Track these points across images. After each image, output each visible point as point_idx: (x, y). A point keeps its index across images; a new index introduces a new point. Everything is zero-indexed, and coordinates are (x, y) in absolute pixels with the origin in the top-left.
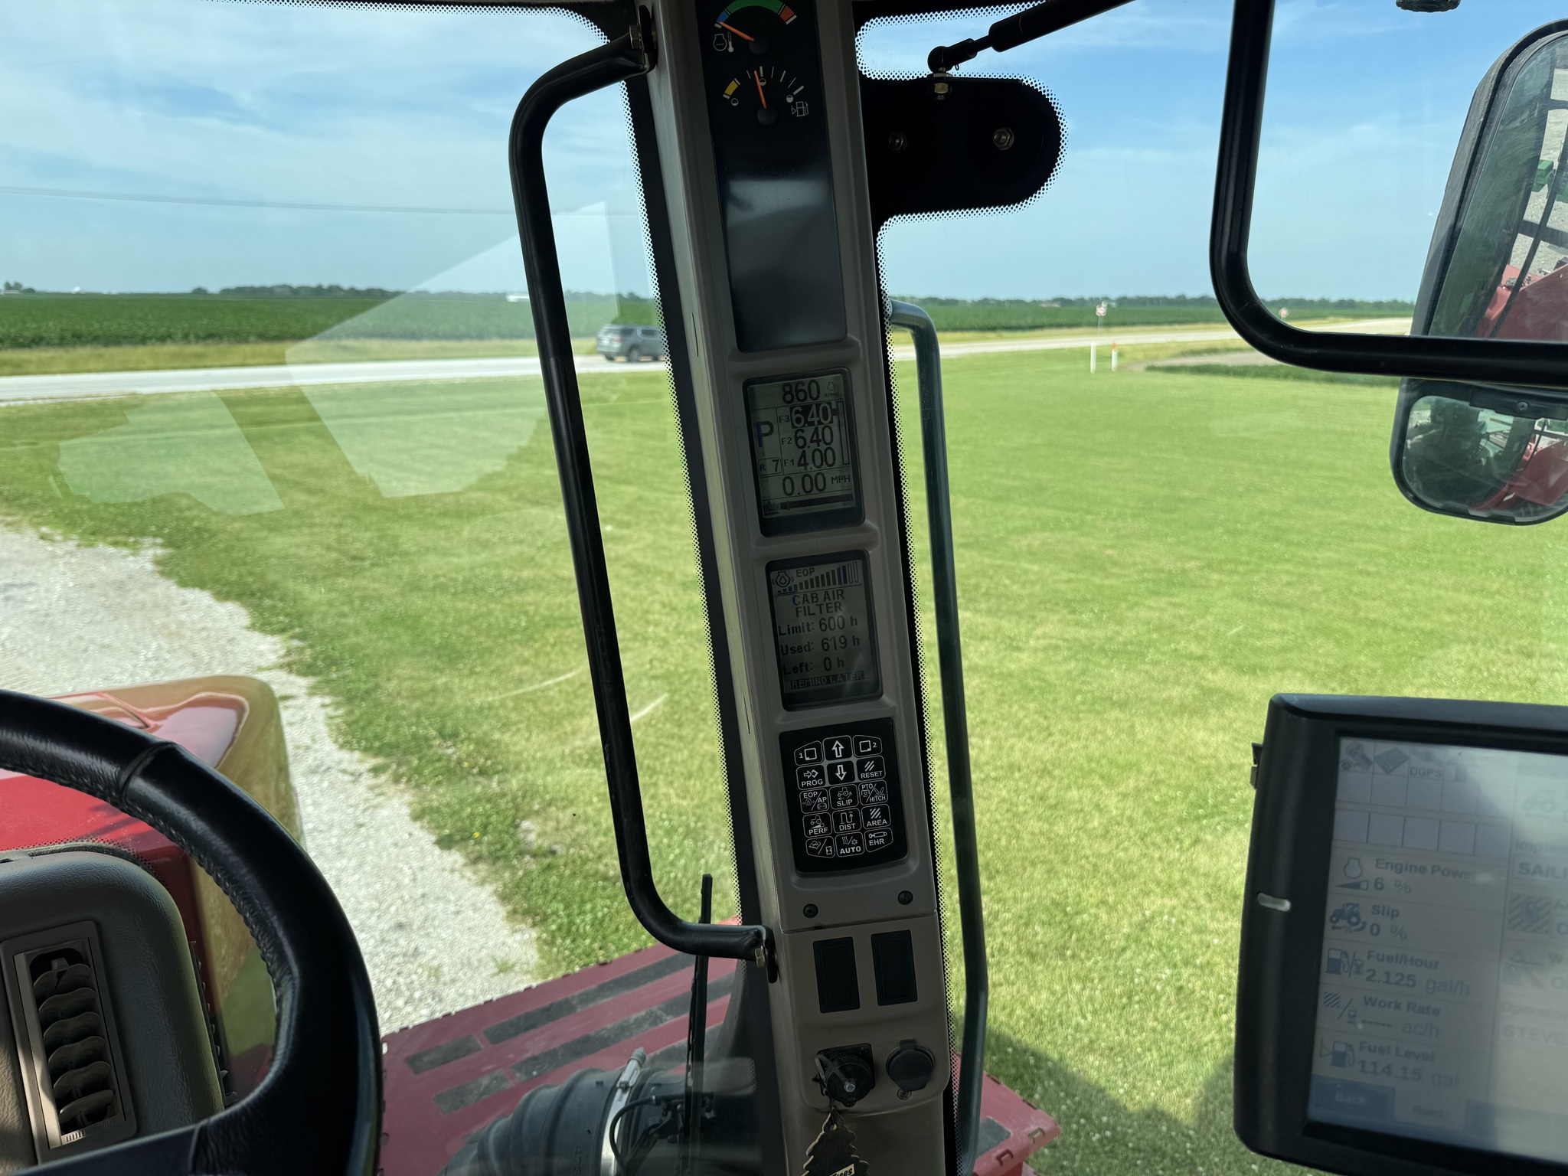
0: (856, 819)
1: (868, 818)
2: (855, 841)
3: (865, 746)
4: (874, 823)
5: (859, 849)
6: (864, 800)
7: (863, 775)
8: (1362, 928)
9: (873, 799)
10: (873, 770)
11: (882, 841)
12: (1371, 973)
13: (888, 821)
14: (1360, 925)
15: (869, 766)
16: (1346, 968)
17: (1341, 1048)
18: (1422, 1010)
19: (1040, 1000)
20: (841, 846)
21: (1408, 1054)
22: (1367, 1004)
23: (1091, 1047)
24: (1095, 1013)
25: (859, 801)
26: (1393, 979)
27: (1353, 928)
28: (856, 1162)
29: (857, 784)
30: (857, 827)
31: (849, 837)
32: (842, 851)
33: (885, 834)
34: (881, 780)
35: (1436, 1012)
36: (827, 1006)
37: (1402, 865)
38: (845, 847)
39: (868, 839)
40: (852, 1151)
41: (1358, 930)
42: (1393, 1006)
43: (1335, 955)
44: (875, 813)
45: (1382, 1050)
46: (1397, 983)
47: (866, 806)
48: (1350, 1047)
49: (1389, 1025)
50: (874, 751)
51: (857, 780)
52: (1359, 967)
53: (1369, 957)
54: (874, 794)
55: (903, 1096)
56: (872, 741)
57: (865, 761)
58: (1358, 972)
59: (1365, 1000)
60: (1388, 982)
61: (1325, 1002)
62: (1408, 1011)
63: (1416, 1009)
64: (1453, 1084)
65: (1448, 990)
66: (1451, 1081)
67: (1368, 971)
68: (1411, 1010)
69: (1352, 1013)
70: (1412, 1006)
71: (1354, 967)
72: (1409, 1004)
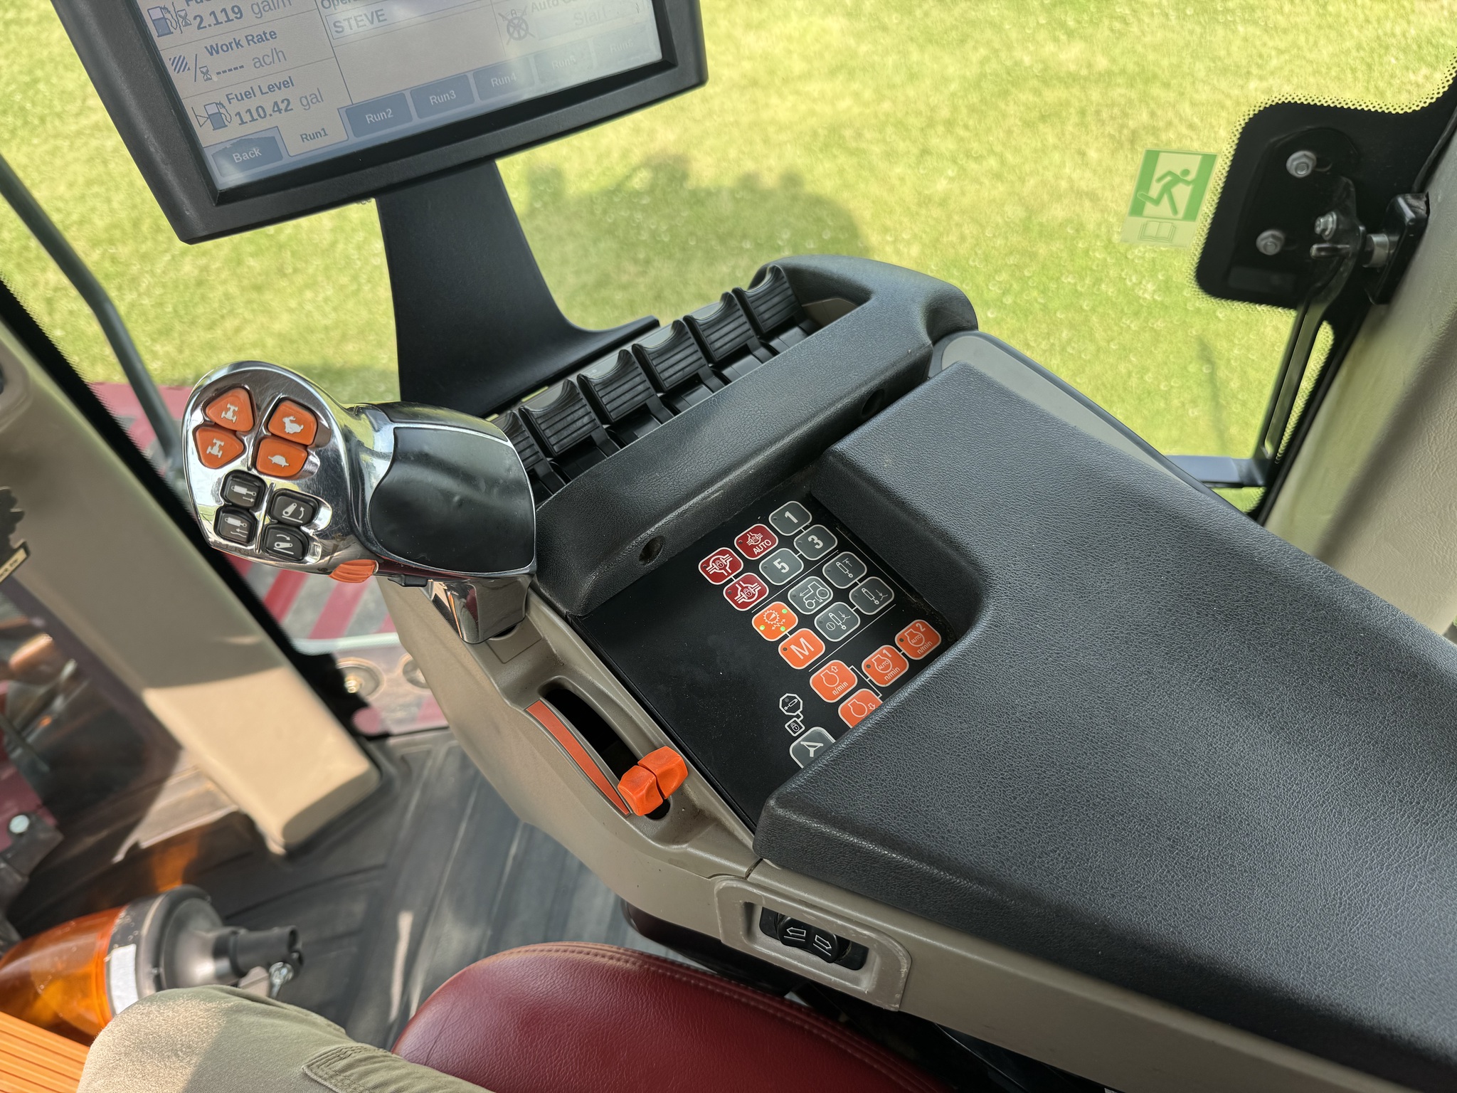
12: (198, 19)
16: (174, 25)
17: (213, 110)
18: (261, 39)
19: (283, 323)
21: (271, 88)
22: (212, 54)
23: (344, 338)
24: (335, 309)
26: (221, 17)
35: (273, 35)
42: (234, 46)
43: (157, 14)
45: (248, 95)
46: (226, 20)
48: (220, 104)
49: (242, 67)
52: (185, 18)
53: (187, 2)
58: (187, 24)
59: (208, 50)
60: (218, 23)
61: (175, 70)
62: (249, 44)
63: (255, 40)
64: (320, 100)
65: (272, 7)
66: (316, 97)
67: (195, 18)
68: (251, 42)
69: (204, 70)
70: (250, 38)
71: (181, 20)
72: (246, 37)
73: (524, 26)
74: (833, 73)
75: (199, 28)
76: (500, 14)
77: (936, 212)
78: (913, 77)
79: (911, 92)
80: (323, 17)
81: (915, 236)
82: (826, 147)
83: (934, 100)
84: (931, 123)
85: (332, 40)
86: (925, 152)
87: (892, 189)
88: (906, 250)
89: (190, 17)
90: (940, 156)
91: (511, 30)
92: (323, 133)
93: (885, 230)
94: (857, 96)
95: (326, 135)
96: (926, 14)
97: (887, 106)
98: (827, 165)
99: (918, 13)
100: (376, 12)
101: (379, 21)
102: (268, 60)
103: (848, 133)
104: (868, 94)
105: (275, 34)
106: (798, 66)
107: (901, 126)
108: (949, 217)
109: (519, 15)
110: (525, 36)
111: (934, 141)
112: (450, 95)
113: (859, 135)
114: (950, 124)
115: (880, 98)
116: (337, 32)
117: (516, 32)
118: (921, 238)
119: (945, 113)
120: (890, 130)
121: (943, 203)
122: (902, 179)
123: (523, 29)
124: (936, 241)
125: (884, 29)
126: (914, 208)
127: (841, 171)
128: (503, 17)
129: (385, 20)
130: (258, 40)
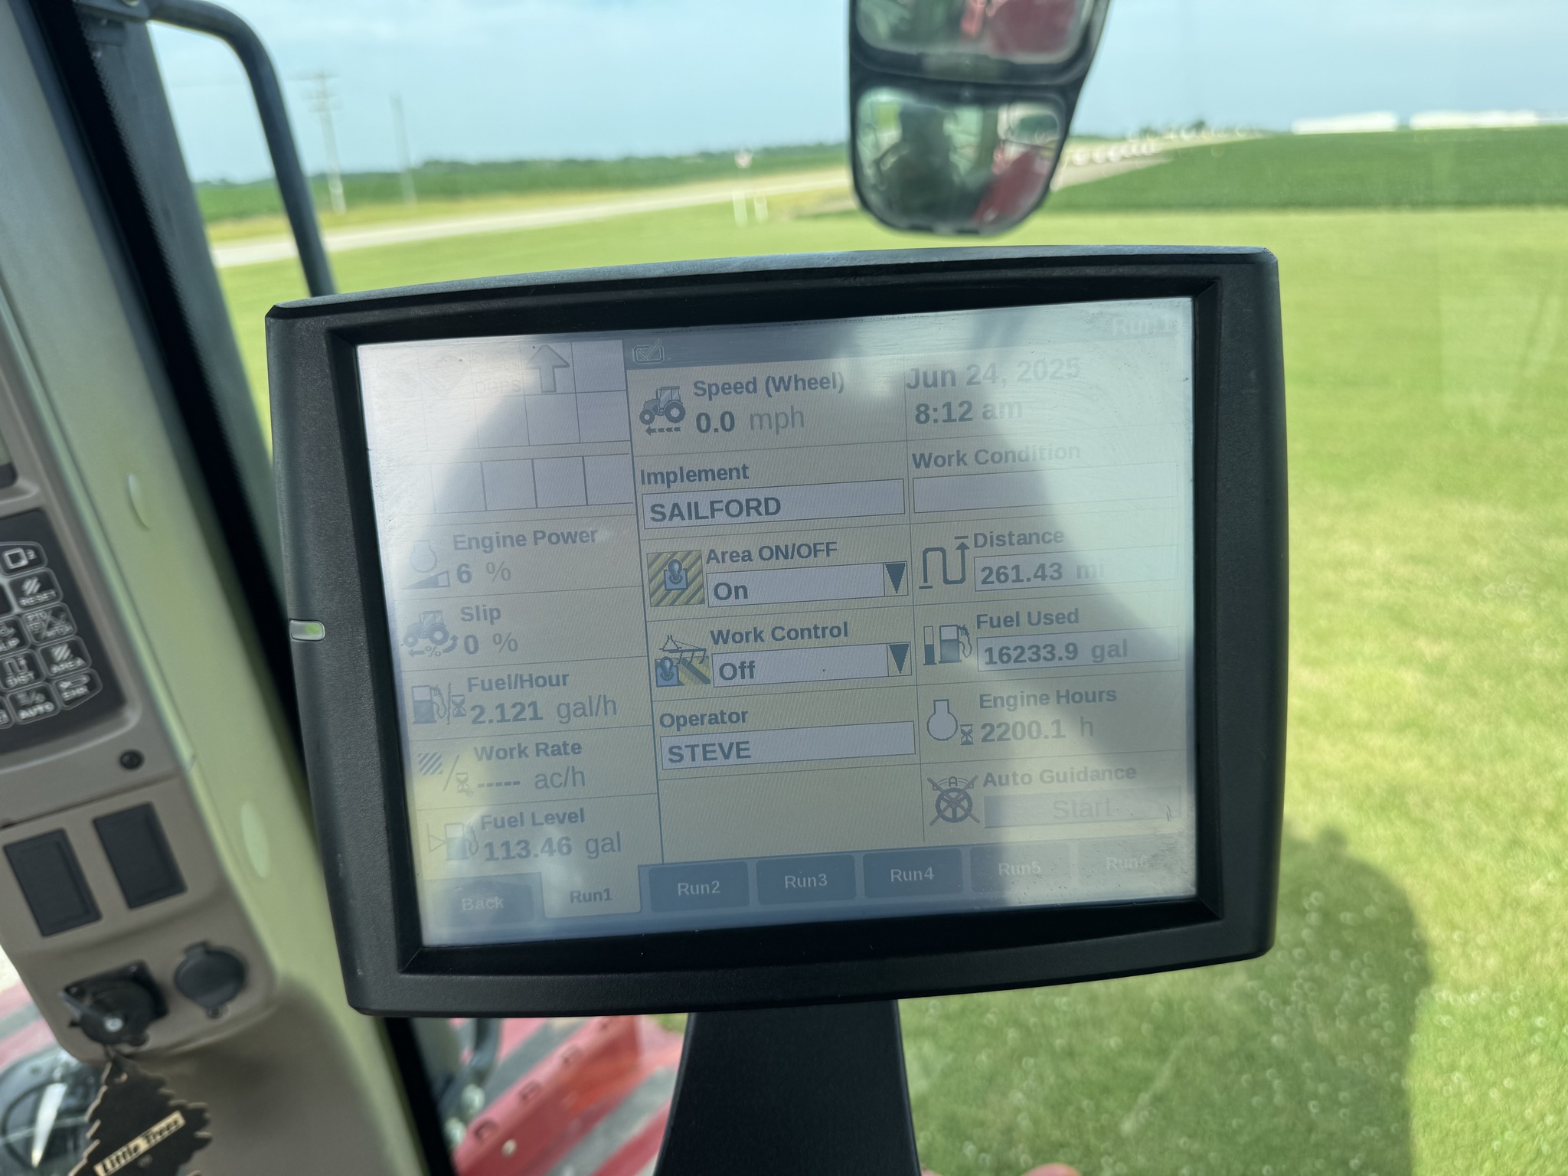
0: (32, 664)
1: (50, 661)
2: (39, 698)
3: (15, 558)
4: (63, 666)
5: (49, 707)
6: (37, 636)
7: (24, 602)
8: (453, 647)
9: (50, 634)
10: (40, 591)
11: (82, 690)
12: (478, 711)
13: (84, 659)
14: (449, 642)
15: (31, 586)
16: (441, 712)
17: (455, 831)
18: (557, 751)
20: (19, 707)
25: (31, 639)
26: (510, 713)
27: (440, 648)
28: (180, 1108)
29: (19, 615)
30: (38, 676)
31: (28, 693)
32: (24, 714)
33: (85, 679)
34: (56, 604)
36: (47, 927)
37: (490, 539)
38: (26, 707)
39: (60, 691)
40: (168, 1098)
41: (447, 650)
42: (516, 753)
43: (423, 695)
44: (61, 652)
45: (512, 821)
46: (516, 719)
47: (42, 646)
49: (517, 783)
50: (32, 564)
51: (16, 610)
52: (459, 706)
53: (470, 687)
54: (50, 626)
55: (214, 1013)
56: (25, 549)
57: (21, 582)
58: (459, 714)
59: (477, 753)
60: (503, 720)
61: (422, 769)
62: (538, 755)
63: (549, 751)
64: (616, 847)
65: (588, 713)
66: (612, 843)
67: (473, 708)
68: (542, 753)
69: (462, 777)
70: (542, 747)
71: (453, 707)
72: (537, 745)
73: (965, 804)
74: (1401, 728)
75: (475, 721)
76: (930, 780)
77: (1526, 920)
78: (1506, 752)
79: (1502, 769)
80: (657, 739)
81: (1495, 945)
82: (1382, 808)
83: (1532, 783)
84: (1527, 811)
85: (659, 770)
86: (1515, 843)
87: (1465, 877)
88: (1479, 960)
89: (467, 706)
90: (1536, 852)
91: (943, 805)
92: (605, 896)
93: (1452, 926)
94: (1430, 761)
95: (608, 898)
96: (1529, 686)
97: (1467, 778)
98: (1381, 830)
99: (1519, 683)
100: (738, 744)
101: (739, 756)
102: (557, 780)
103: (1412, 799)
104: (1444, 760)
105: (580, 747)
106: (1359, 713)
107: (1484, 805)
108: (1546, 932)
109: (961, 786)
110: (962, 819)
111: (1529, 833)
112: (818, 880)
113: (1427, 804)
114: (1552, 819)
115: (1460, 768)
116: (671, 760)
117: (950, 810)
118: (1503, 949)
119: (1548, 802)
120: (1469, 809)
121: (1538, 910)
122: (1481, 870)
123: (962, 808)
124: (1523, 961)
125: (1473, 693)
126: (1495, 907)
127: (1399, 841)
128: (934, 784)
129: (749, 757)
130: (553, 752)
